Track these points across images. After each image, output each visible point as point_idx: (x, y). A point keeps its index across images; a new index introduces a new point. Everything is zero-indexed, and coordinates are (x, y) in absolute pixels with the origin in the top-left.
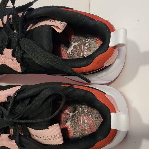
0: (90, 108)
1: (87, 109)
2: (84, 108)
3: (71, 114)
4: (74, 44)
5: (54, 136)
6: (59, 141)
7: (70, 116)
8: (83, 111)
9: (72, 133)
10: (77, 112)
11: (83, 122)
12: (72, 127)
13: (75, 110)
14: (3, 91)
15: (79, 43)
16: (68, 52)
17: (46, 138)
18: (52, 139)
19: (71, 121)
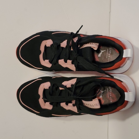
0: (113, 88)
1: (111, 89)
2: (110, 88)
3: (102, 92)
4: (102, 51)
5: (96, 104)
6: (98, 107)
7: (101, 92)
8: (109, 90)
9: (103, 102)
10: (105, 90)
11: (109, 95)
12: (103, 99)
13: (104, 89)
14: (67, 81)
15: (105, 50)
16: (99, 56)
17: (92, 105)
18: (95, 106)
19: (102, 96)
